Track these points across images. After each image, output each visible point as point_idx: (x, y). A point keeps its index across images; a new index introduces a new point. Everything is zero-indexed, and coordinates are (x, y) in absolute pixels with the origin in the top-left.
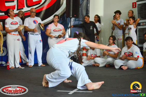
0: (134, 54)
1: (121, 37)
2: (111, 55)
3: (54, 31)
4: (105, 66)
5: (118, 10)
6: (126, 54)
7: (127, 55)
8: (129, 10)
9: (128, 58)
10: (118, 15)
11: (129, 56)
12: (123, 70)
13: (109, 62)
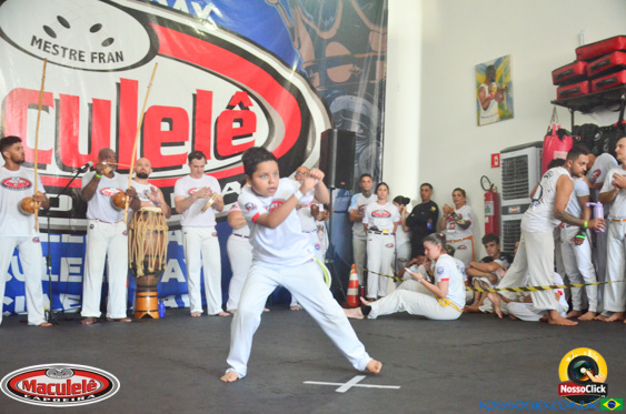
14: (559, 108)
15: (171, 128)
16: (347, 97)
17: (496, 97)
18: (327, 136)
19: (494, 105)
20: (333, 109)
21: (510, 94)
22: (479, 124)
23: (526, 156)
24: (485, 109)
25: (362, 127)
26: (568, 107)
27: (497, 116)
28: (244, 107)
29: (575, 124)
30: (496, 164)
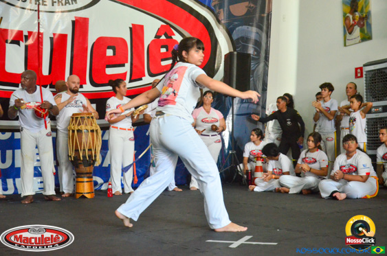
0: (359, 169)
1: (334, 136)
2: (314, 171)
3: (202, 121)
4: (301, 193)
5: (327, 82)
6: (344, 168)
7: (345, 170)
8: (348, 83)
9: (347, 176)
10: (327, 91)
11: (350, 173)
12: (336, 201)
13: (309, 185)
15: (114, 54)
16: (245, 27)
17: (358, 24)
18: (229, 57)
19: (357, 30)
20: (235, 37)
21: (369, 21)
22: (345, 45)
24: (350, 33)
25: (255, 50)
27: (360, 38)
30: (359, 75)
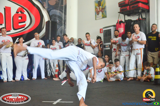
14: (120, 14)
16: (55, 10)
17: (101, 11)
18: (48, 23)
19: (101, 13)
21: (105, 10)
22: (96, 19)
23: (111, 29)
24: (98, 15)
25: (59, 20)
26: (123, 14)
27: (102, 17)
28: (22, 13)
29: (125, 19)
30: (101, 32)
